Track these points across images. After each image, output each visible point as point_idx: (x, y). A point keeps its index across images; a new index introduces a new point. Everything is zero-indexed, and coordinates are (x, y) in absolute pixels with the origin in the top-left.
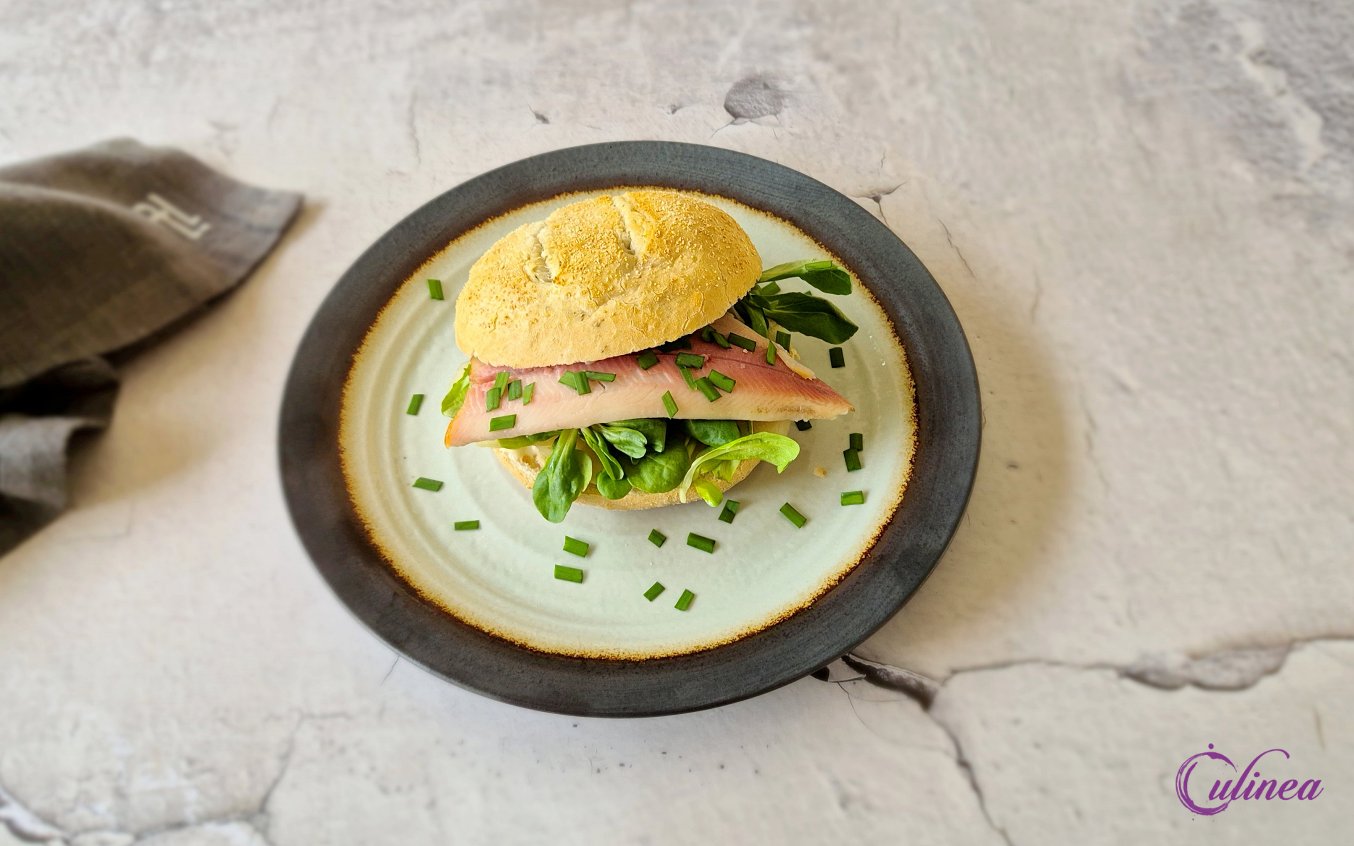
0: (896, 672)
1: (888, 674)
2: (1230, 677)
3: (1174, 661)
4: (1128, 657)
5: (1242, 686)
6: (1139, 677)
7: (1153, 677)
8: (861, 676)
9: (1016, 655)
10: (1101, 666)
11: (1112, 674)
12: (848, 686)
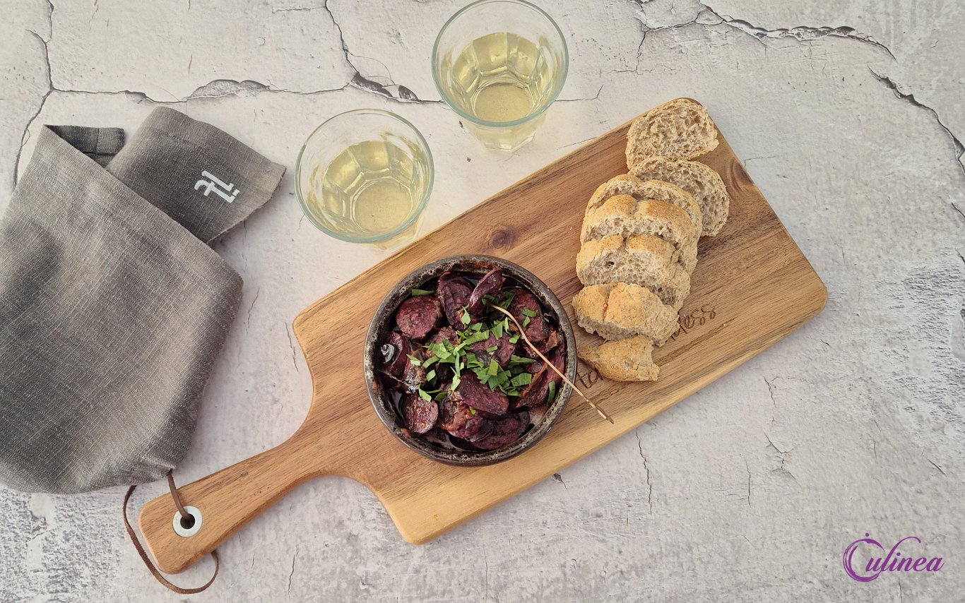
0: (368, 89)
1: (372, 89)
2: (220, 86)
3: (243, 93)
4: (263, 95)
5: (216, 81)
6: (261, 86)
7: (255, 86)
8: (385, 88)
9: (313, 95)
10: (275, 91)
11: (272, 88)
12: (391, 83)
